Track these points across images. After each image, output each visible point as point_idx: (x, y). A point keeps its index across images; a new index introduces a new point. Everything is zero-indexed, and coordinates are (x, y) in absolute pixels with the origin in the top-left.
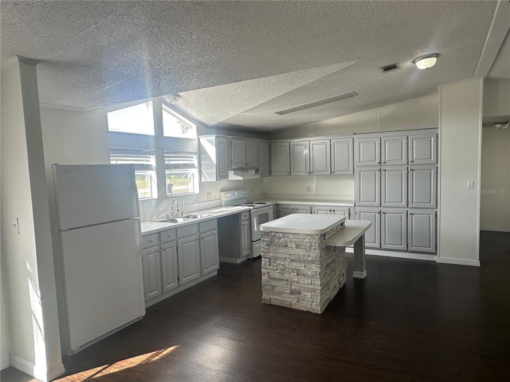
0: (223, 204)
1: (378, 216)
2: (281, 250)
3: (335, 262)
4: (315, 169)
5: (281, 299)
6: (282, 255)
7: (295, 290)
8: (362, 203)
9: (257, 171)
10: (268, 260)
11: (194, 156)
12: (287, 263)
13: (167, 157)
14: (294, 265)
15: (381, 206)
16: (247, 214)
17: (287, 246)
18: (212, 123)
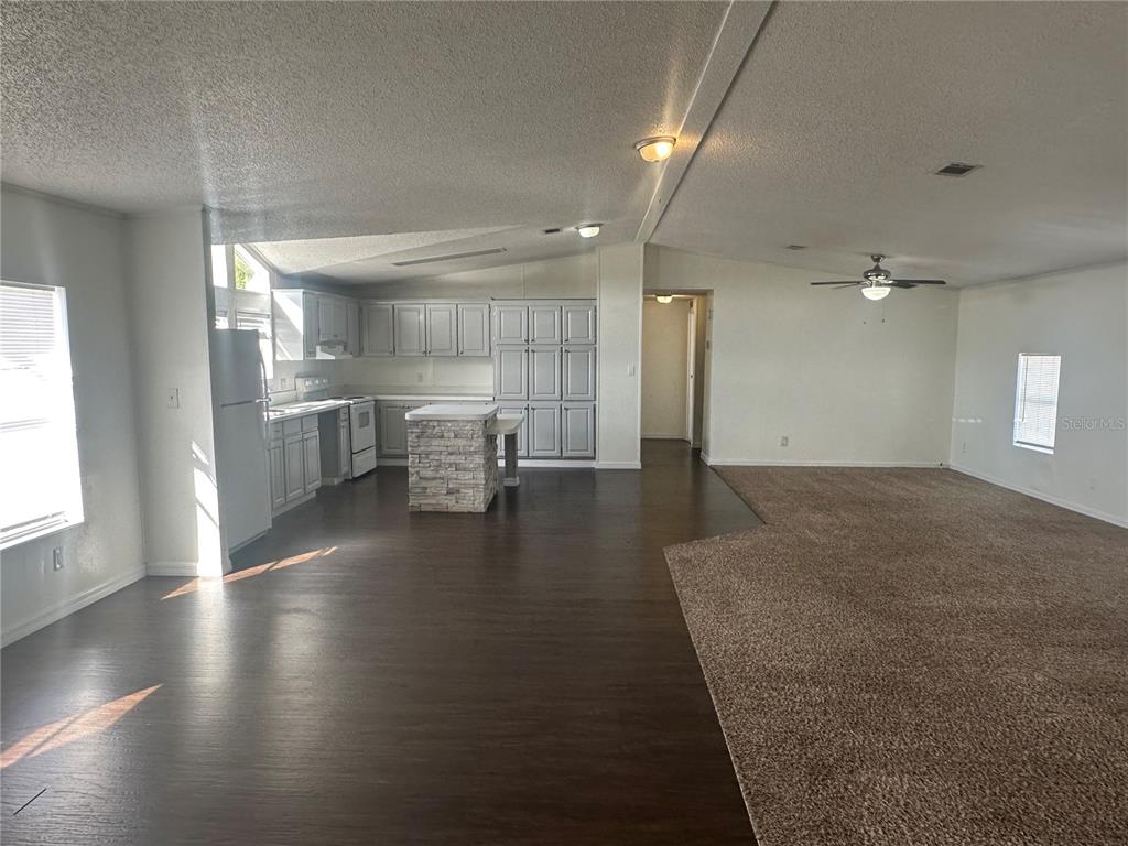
0: (302, 396)
1: (524, 412)
2: (435, 442)
4: (434, 347)
5: (434, 502)
6: (437, 449)
7: (452, 489)
8: (504, 396)
9: (345, 348)
10: (417, 456)
11: (265, 320)
12: (443, 457)
13: (241, 321)
14: (452, 458)
15: (528, 399)
16: (345, 411)
17: (442, 437)
18: (294, 270)
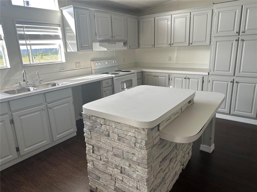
0: (93, 71)
1: (230, 84)
2: (103, 139)
3: (176, 148)
4: (176, 41)
6: (105, 146)
7: (119, 189)
8: (215, 72)
9: (125, 44)
10: (92, 147)
11: (59, 28)
12: (110, 156)
13: (19, 27)
14: (118, 160)
15: (234, 75)
16: (110, 81)
17: (109, 135)
